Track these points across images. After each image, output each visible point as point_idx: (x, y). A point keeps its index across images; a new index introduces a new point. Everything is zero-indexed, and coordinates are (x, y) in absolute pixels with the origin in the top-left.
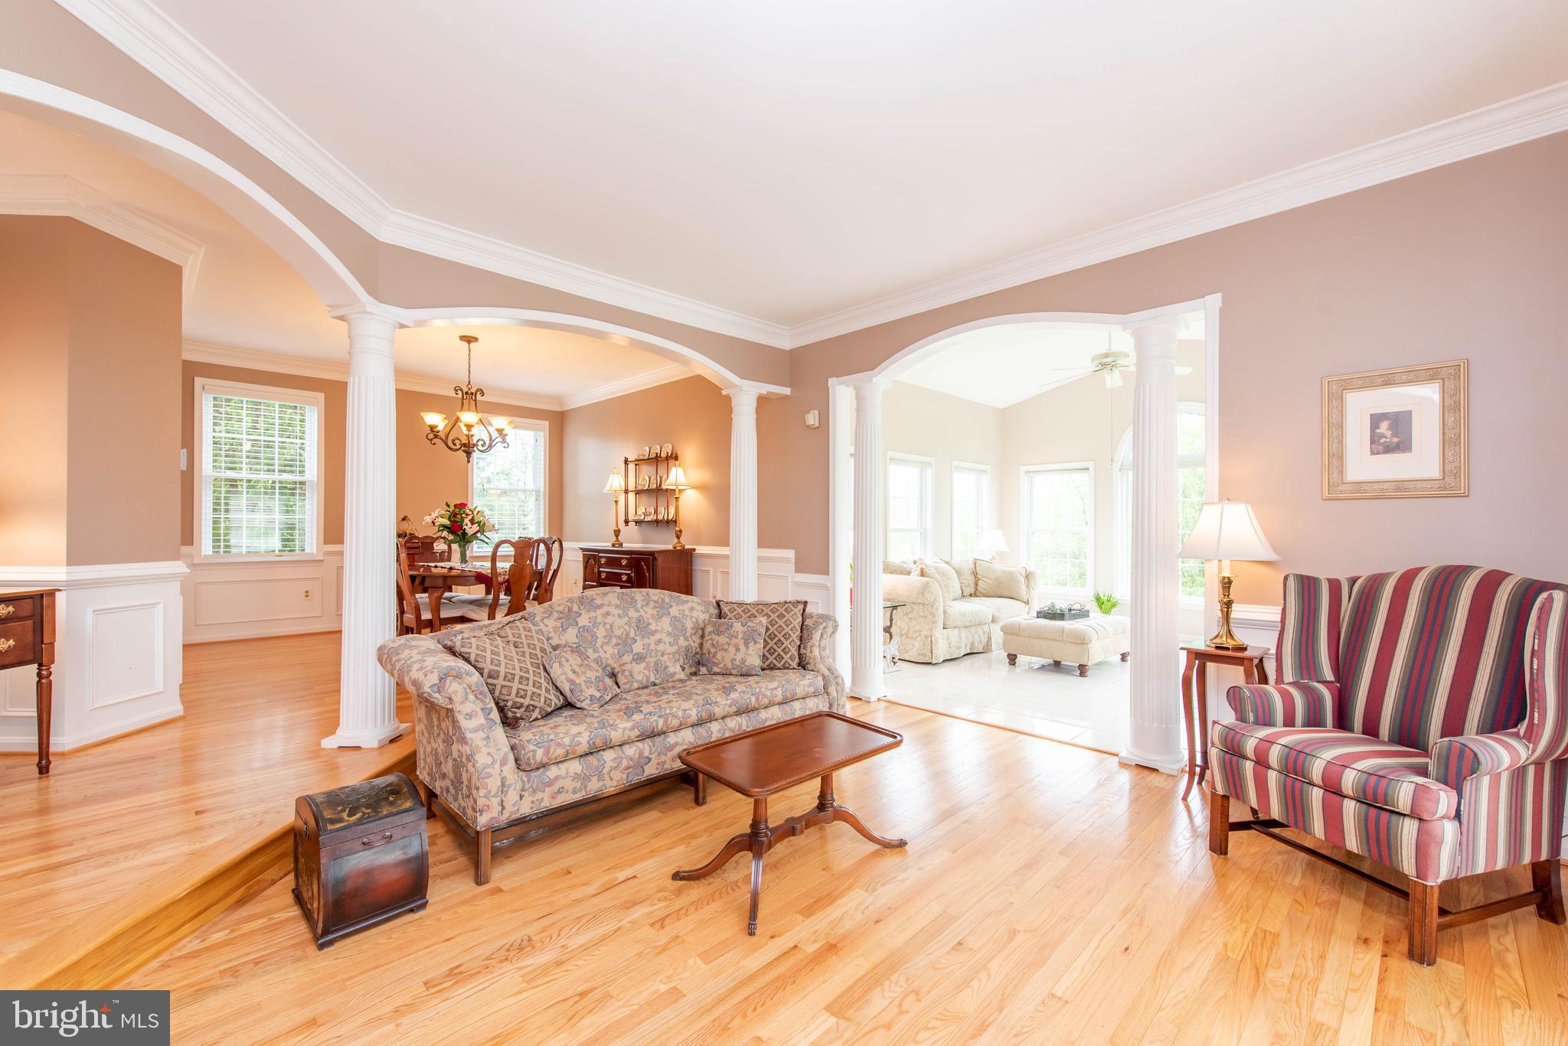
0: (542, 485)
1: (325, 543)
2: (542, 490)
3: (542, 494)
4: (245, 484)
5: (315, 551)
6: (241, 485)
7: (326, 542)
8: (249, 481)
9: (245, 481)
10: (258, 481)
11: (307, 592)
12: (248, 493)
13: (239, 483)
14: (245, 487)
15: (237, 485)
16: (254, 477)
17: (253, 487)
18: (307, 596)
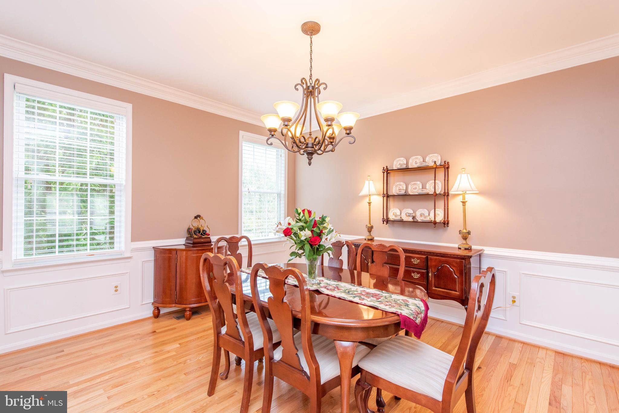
0: (283, 189)
1: (132, 241)
2: (283, 192)
3: (282, 196)
4: (58, 186)
5: (123, 249)
6: (54, 187)
7: (134, 239)
8: (62, 184)
9: (58, 184)
10: (70, 184)
11: (116, 287)
12: (60, 194)
13: (52, 185)
14: (58, 189)
15: (51, 188)
16: (66, 179)
17: (65, 189)
18: (116, 291)
